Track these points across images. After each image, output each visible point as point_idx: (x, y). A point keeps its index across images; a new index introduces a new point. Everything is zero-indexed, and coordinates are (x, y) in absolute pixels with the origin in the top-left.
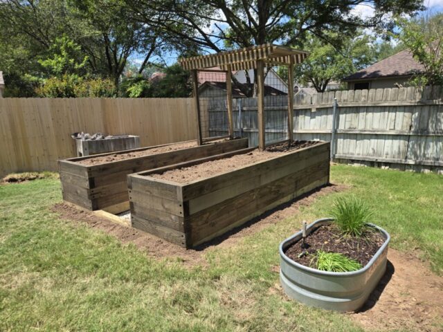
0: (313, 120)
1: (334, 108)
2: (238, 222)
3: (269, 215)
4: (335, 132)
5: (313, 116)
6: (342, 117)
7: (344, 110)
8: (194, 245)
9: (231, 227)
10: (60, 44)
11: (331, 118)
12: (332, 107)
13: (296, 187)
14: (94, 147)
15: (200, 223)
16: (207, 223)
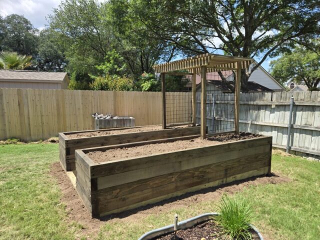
0: (272, 115)
1: (291, 106)
2: (153, 199)
3: (187, 197)
4: (292, 127)
5: (272, 111)
6: (299, 114)
7: (301, 108)
8: (101, 215)
9: (144, 203)
10: (110, 55)
11: (288, 113)
12: (289, 105)
13: (226, 174)
14: (103, 124)
15: (109, 197)
16: (117, 197)
